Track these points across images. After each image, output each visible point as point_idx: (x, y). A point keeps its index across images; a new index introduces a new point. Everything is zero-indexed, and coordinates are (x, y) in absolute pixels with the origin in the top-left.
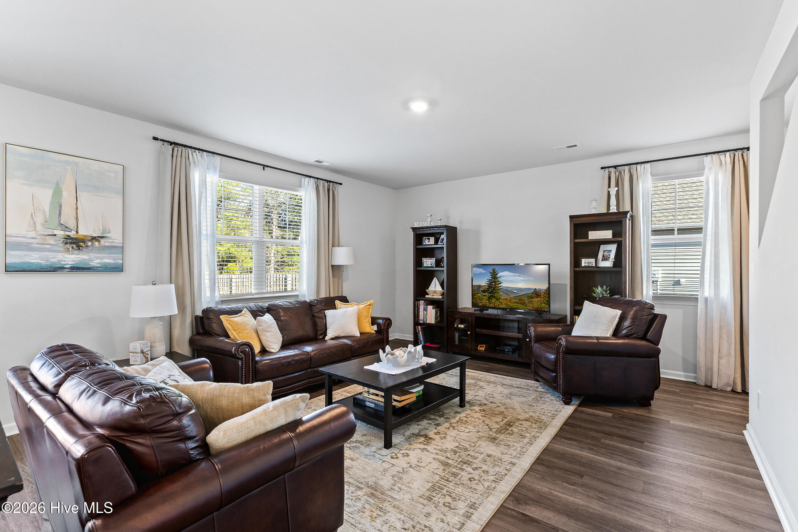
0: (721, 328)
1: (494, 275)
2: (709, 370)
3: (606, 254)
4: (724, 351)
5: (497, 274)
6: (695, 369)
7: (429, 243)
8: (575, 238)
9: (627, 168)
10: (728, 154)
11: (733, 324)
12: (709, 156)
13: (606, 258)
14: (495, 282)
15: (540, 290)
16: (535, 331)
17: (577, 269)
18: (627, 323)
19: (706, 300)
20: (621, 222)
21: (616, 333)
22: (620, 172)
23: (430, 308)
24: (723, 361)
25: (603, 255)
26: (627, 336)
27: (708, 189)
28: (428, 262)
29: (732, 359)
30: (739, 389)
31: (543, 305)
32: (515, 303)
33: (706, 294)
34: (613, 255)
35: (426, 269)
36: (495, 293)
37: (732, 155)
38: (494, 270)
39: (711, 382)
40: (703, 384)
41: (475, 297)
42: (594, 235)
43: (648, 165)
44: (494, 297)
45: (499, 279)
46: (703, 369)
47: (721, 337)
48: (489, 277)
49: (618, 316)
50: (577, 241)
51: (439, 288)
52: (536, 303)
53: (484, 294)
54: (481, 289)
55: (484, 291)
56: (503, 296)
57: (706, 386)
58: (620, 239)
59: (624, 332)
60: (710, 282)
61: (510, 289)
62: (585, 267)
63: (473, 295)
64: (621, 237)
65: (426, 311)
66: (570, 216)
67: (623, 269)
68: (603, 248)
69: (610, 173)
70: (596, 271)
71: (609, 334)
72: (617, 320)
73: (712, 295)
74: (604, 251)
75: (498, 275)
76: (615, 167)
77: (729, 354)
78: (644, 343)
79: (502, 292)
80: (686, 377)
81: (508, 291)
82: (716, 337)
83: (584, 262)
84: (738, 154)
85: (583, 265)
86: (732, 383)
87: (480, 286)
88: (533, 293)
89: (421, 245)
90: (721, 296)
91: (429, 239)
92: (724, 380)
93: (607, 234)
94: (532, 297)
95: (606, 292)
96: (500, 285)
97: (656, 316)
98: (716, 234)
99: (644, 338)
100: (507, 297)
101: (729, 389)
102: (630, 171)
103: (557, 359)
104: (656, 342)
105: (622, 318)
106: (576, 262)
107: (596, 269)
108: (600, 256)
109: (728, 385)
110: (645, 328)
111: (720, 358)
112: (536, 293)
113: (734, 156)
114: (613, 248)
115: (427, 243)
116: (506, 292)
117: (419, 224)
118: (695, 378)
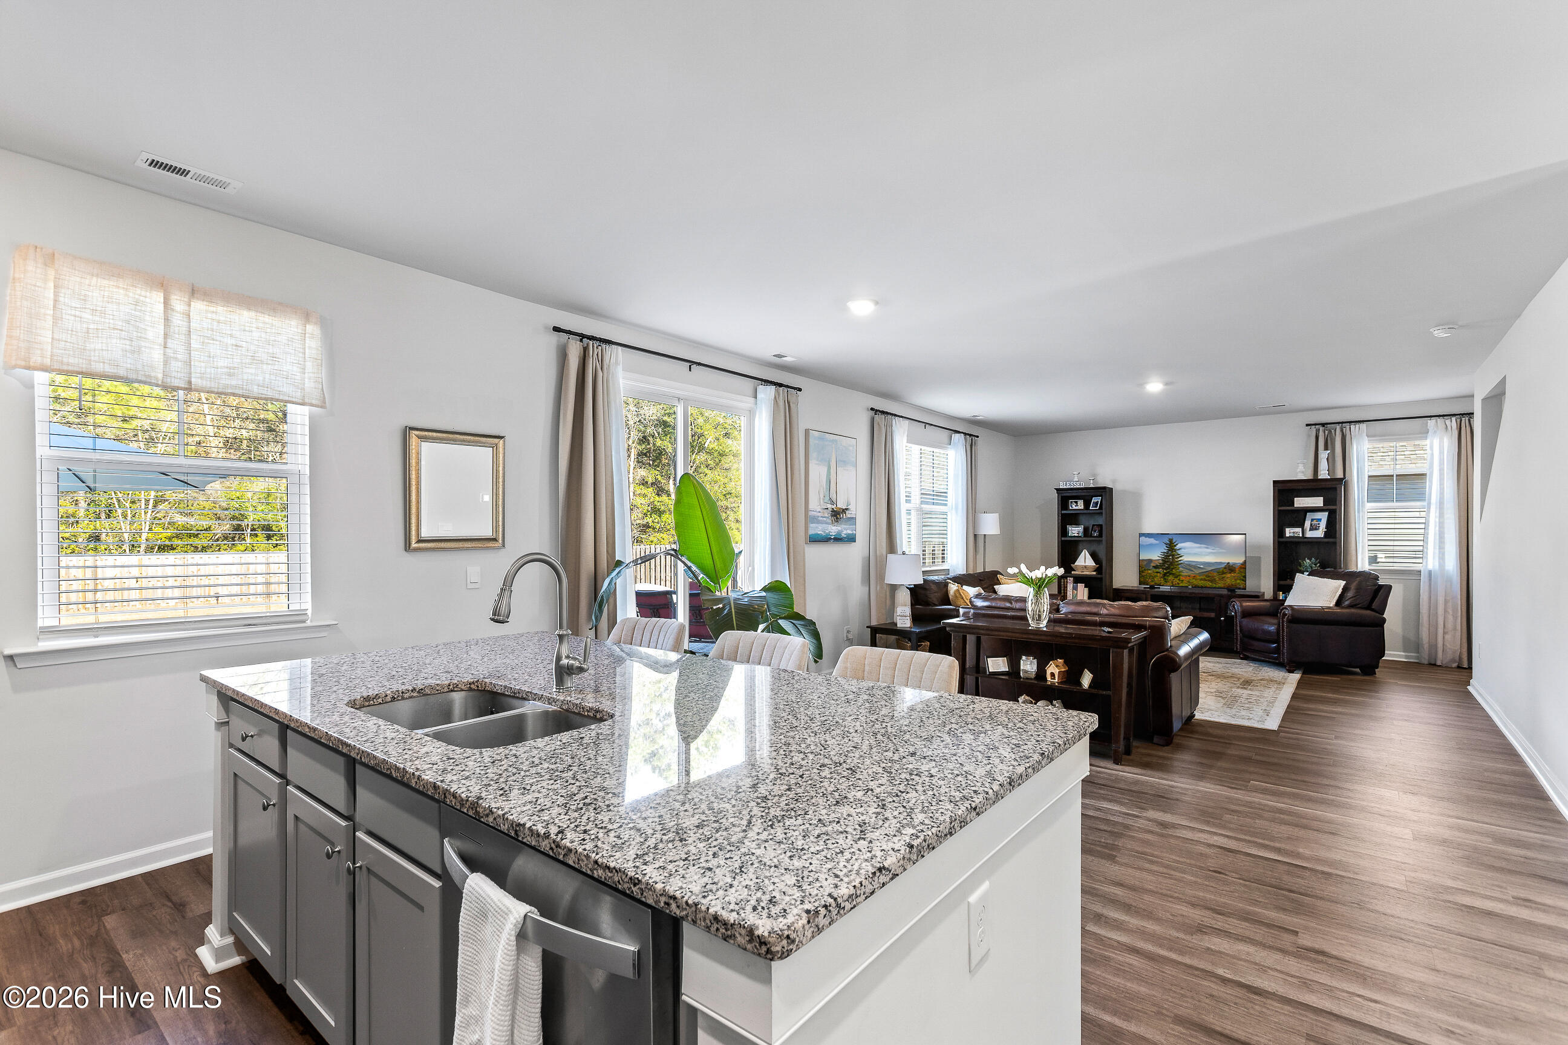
0: (1446, 602)
1: (1171, 546)
2: (1433, 647)
3: (1315, 522)
4: (1450, 625)
5: (1175, 546)
6: (1417, 647)
7: (1077, 508)
8: (1279, 506)
9: (1338, 427)
10: (1454, 419)
11: (1459, 597)
12: (1433, 420)
13: (1314, 527)
14: (1173, 556)
15: (1235, 564)
16: (1241, 606)
17: (1281, 540)
18: (1350, 594)
19: (1430, 572)
20: (1335, 489)
21: (1339, 603)
22: (1330, 432)
23: (1081, 586)
24: (1448, 637)
25: (1311, 524)
26: (1351, 606)
27: (1432, 454)
28: (1075, 531)
29: (1458, 634)
30: (1466, 665)
31: (1238, 581)
32: (1201, 580)
33: (1430, 567)
34: (1323, 525)
35: (1073, 539)
36: (1173, 569)
37: (1459, 420)
38: (1171, 541)
39: (1436, 660)
40: (1426, 662)
41: (1143, 574)
42: (1300, 502)
43: (1363, 426)
44: (1171, 574)
45: (1179, 552)
46: (1426, 646)
47: (1446, 611)
48: (1164, 549)
49: (1342, 587)
50: (1280, 508)
51: (1090, 562)
52: (1230, 579)
53: (1157, 570)
54: (1152, 565)
55: (1156, 567)
56: (1185, 573)
57: (1430, 664)
58: (1334, 507)
59: (1347, 603)
60: (1434, 554)
61: (1194, 564)
62: (1290, 537)
63: (1141, 572)
64: (1336, 505)
65: (1077, 590)
66: (1274, 481)
67: (1338, 540)
68: (1309, 516)
69: (1318, 431)
70: (1304, 542)
71: (1332, 604)
72: (1340, 591)
73: (1437, 567)
74: (1312, 520)
75: (1178, 547)
76: (1323, 425)
77: (1455, 629)
78: (1368, 612)
79: (1183, 567)
80: (1406, 657)
81: (1190, 566)
82: (1441, 611)
83: (1289, 532)
84: (1465, 420)
85: (1288, 535)
86: (1457, 659)
87: (1150, 561)
88: (1225, 568)
89: (1066, 510)
90: (1446, 568)
91: (1076, 502)
92: (1449, 656)
93: (1318, 502)
94: (1223, 573)
95: (1315, 565)
96: (1180, 559)
97: (1381, 587)
98: (1441, 504)
99: (1369, 607)
100: (1190, 573)
101: (1455, 665)
102: (1342, 431)
103: (1278, 630)
104: (1382, 610)
105: (1345, 589)
106: (1279, 532)
107: (1302, 540)
108: (1307, 524)
109: (1453, 661)
110: (1369, 598)
111: (1445, 633)
112: (1230, 568)
113: (1461, 421)
114: (1324, 516)
115: (1074, 508)
116: (1188, 567)
117: (1066, 485)
118: (1418, 658)
